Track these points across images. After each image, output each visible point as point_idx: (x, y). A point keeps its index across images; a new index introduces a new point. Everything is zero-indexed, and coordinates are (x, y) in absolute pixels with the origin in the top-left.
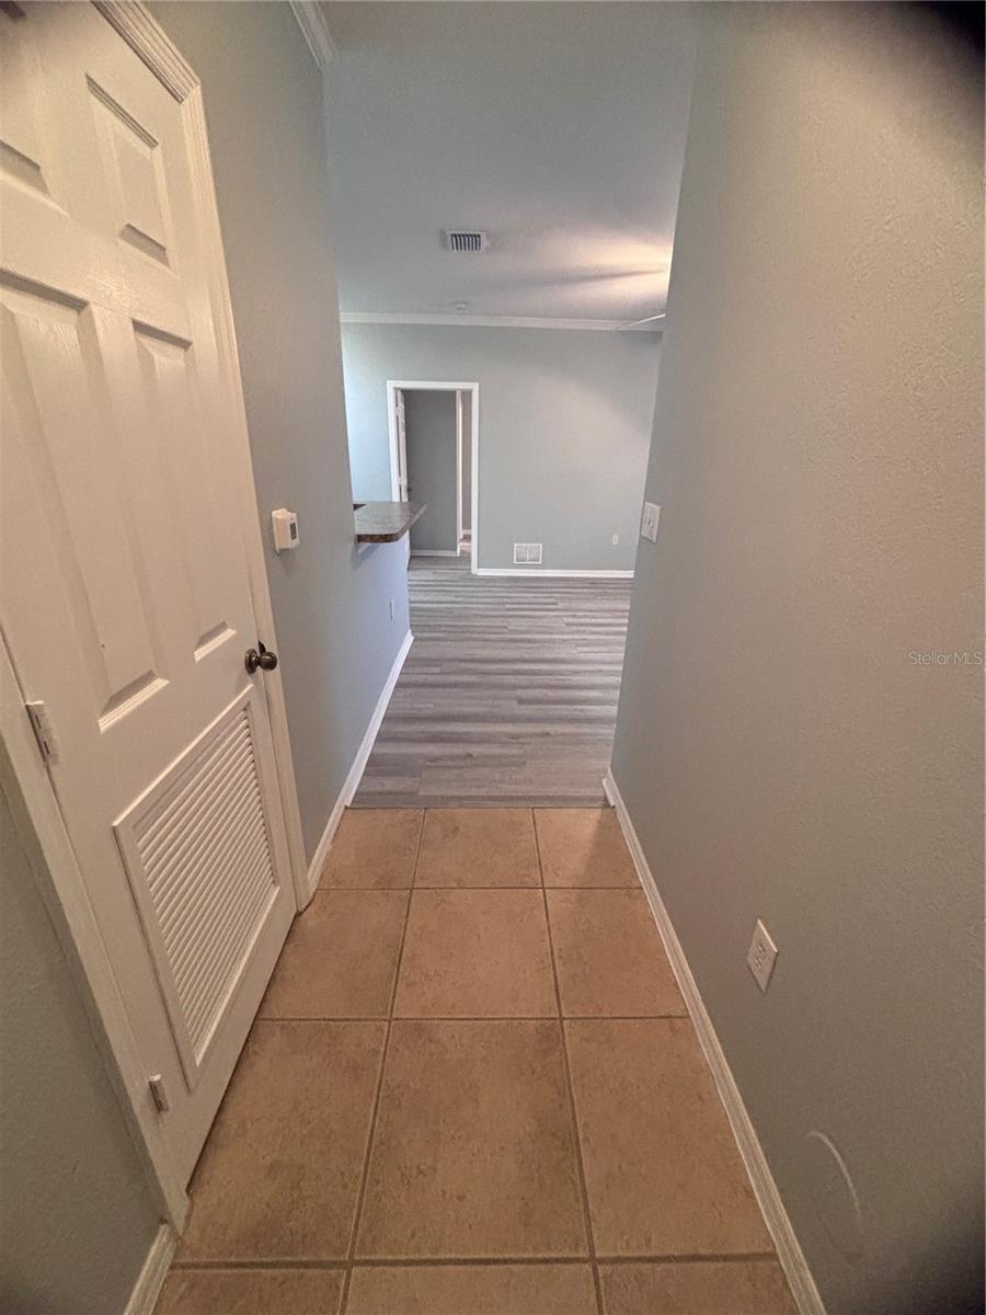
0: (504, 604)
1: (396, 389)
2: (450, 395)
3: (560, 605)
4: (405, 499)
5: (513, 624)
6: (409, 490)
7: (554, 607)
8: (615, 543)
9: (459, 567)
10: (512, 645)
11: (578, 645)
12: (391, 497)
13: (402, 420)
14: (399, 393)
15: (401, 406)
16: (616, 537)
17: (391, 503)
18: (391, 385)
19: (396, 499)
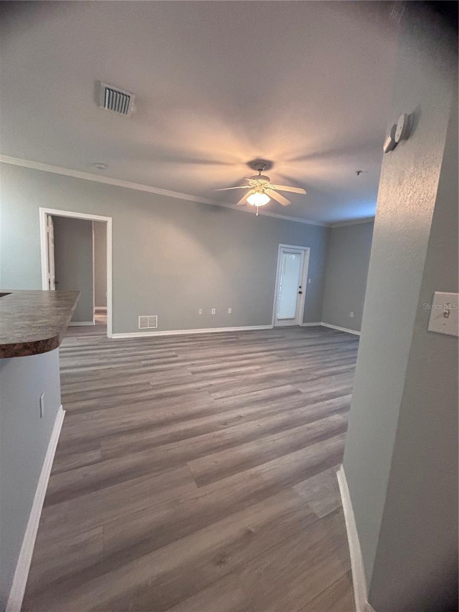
0: (140, 360)
1: (48, 215)
2: (88, 224)
3: (180, 357)
4: (53, 288)
5: (155, 379)
6: (56, 283)
7: (174, 359)
8: (200, 313)
9: (97, 333)
10: (160, 402)
11: (210, 392)
12: (42, 288)
13: (51, 236)
14: (50, 218)
15: (51, 226)
16: (201, 310)
17: (41, 291)
18: (42, 212)
19: (45, 287)
